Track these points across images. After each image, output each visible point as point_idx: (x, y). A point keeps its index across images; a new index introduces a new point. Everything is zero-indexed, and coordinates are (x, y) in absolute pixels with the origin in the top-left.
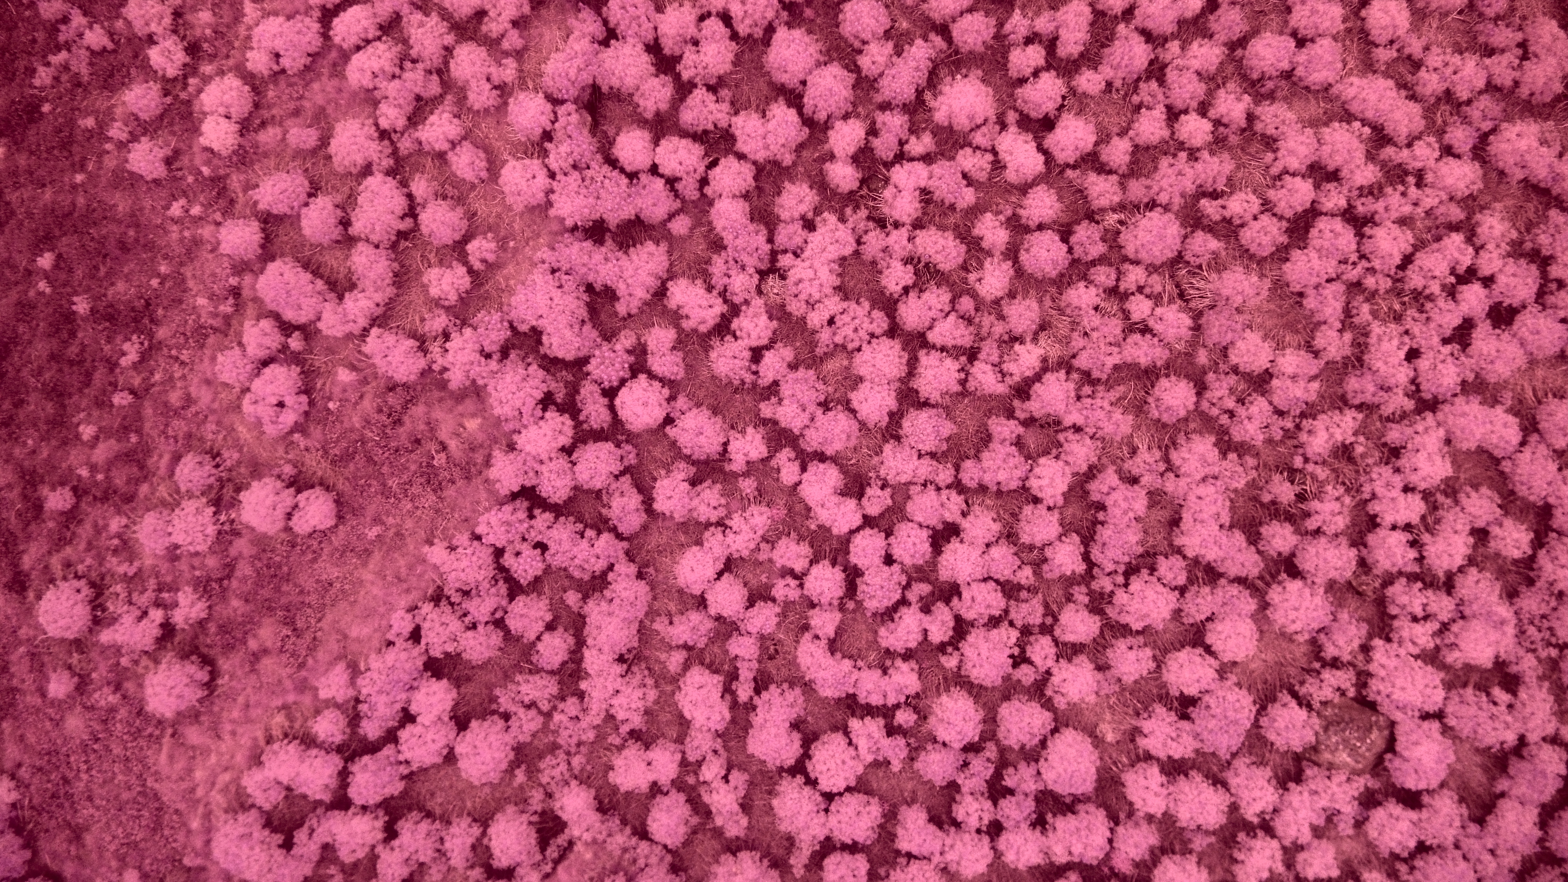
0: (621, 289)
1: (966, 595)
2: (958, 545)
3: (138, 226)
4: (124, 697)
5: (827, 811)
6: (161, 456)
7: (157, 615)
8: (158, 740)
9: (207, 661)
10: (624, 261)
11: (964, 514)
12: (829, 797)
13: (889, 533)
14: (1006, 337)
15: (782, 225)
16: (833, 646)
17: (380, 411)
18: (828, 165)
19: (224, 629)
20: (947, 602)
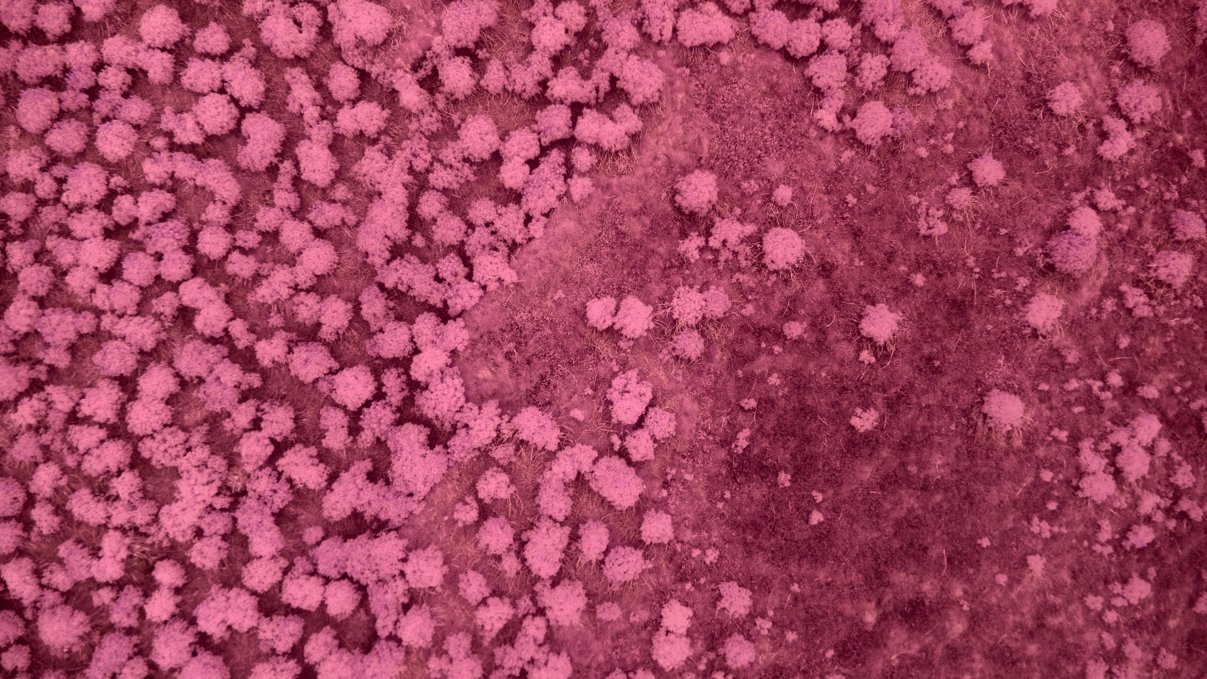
0: (361, 480)
1: (97, 228)
2: (98, 266)
3: (745, 544)
4: (739, 186)
5: (223, 81)
6: (721, 360)
7: (714, 243)
8: (711, 156)
9: (679, 209)
10: (356, 503)
11: (93, 291)
12: (222, 91)
13: (158, 277)
14: (42, 430)
15: (222, 532)
16: (211, 197)
17: (555, 387)
18: (180, 583)
19: (668, 231)
20: (117, 225)
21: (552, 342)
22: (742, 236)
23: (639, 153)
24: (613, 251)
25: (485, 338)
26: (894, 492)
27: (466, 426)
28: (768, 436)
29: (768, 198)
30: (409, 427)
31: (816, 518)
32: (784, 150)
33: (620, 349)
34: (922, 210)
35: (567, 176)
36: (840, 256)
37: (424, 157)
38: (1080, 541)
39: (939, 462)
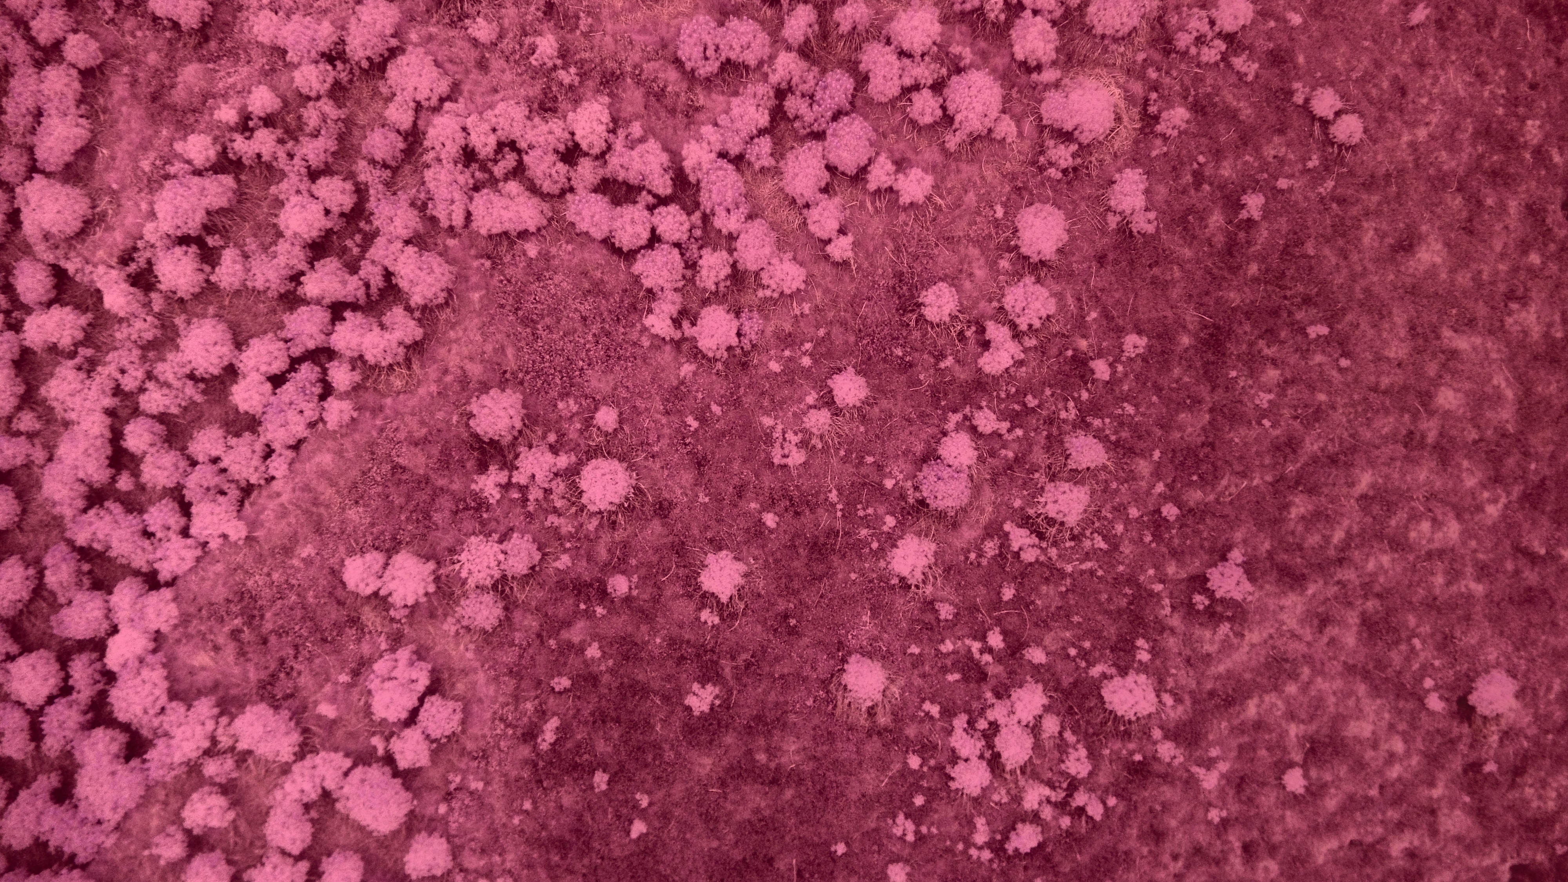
0: (42, 801)
3: (550, 867)
4: (555, 406)
6: (529, 627)
7: (520, 478)
8: (519, 369)
9: (474, 436)
17: (299, 673)
19: (461, 463)
21: (299, 613)
22: (554, 470)
23: (423, 366)
24: (387, 491)
25: (204, 612)
26: (737, 789)
27: (166, 734)
28: (586, 723)
29: (588, 422)
30: (99, 733)
31: (638, 828)
32: (612, 361)
33: (392, 620)
34: (777, 434)
35: (323, 397)
36: (679, 492)
37: (135, 374)
38: (955, 842)
39: (793, 748)
